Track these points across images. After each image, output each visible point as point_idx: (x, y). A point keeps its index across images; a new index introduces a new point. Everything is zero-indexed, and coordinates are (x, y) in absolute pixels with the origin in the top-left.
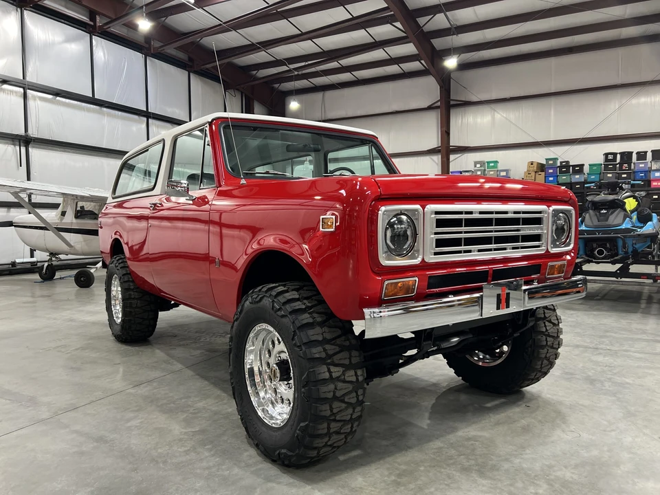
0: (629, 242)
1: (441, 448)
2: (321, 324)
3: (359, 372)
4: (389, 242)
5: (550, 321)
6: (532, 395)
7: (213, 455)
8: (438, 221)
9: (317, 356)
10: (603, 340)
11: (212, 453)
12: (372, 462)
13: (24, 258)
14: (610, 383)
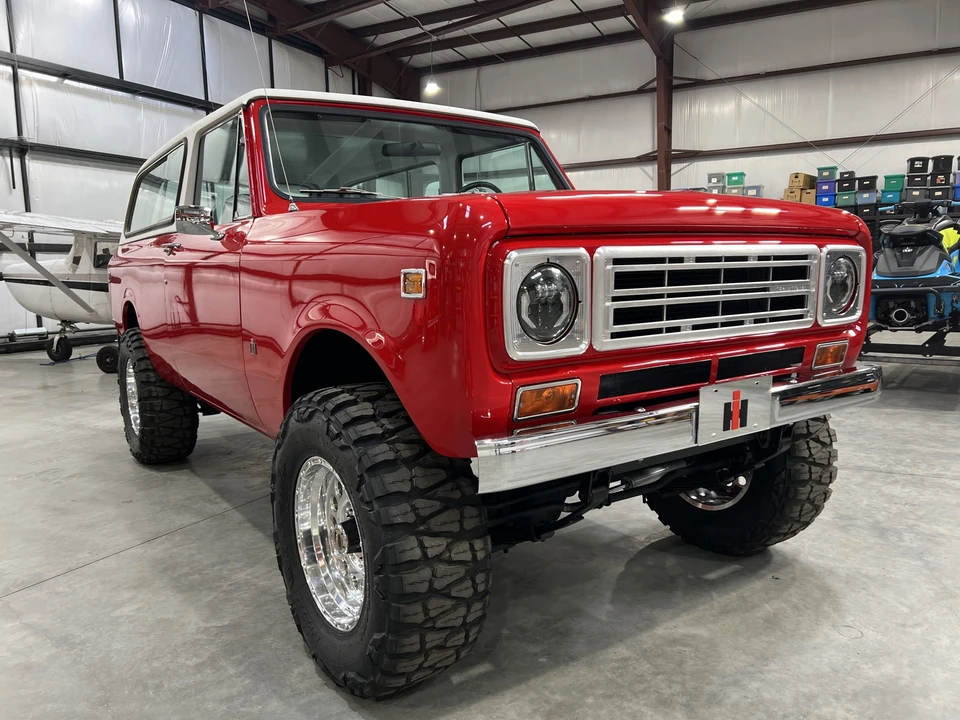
0: (947, 299)
1: (625, 660)
2: (409, 463)
3: (478, 544)
4: (525, 317)
5: (817, 440)
6: (784, 556)
7: (242, 674)
8: (618, 275)
9: (399, 520)
10: (900, 456)
11: (241, 669)
12: (507, 687)
13: (26, 327)
14: (912, 535)
